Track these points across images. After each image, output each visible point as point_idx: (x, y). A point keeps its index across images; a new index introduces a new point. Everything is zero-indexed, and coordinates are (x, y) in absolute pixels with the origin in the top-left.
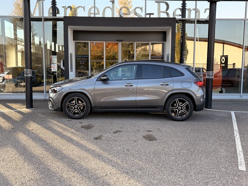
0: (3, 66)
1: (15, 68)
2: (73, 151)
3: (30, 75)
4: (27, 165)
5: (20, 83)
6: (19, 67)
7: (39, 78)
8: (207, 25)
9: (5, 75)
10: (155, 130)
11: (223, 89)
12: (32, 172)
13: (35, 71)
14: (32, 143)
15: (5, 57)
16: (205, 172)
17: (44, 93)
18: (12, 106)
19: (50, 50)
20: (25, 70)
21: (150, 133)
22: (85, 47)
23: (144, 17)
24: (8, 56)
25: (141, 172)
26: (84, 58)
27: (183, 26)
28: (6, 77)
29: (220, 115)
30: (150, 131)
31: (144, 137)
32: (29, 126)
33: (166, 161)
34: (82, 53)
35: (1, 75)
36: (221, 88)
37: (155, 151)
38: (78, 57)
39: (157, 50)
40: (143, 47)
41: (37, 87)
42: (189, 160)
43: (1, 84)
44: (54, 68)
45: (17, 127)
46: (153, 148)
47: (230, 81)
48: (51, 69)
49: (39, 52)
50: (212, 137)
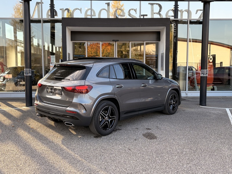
0: (4, 66)
1: (15, 68)
3: (29, 74)
4: (27, 165)
5: (19, 83)
6: (19, 67)
9: (5, 74)
10: (154, 128)
13: (34, 71)
14: (33, 141)
15: (6, 57)
18: (13, 105)
19: (47, 51)
20: (25, 69)
21: (149, 131)
22: (80, 47)
23: (139, 18)
24: (8, 57)
25: (146, 173)
27: (176, 26)
28: (7, 76)
29: (216, 112)
30: (149, 129)
31: (144, 135)
32: (29, 124)
33: (170, 161)
35: (2, 75)
36: (213, 86)
37: (157, 150)
38: (75, 57)
41: (35, 86)
42: (193, 160)
43: (2, 83)
45: (17, 125)
46: (154, 147)
47: (219, 79)
49: (37, 52)
50: (212, 135)
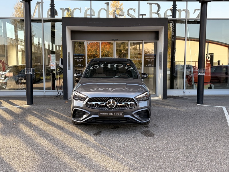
0: (5, 65)
1: (16, 66)
2: (74, 148)
3: (30, 73)
4: (29, 162)
5: (20, 81)
7: (38, 76)
8: (199, 25)
9: (7, 73)
10: (151, 126)
11: (212, 85)
12: (35, 170)
13: (35, 69)
16: (207, 170)
17: (43, 90)
18: (14, 103)
19: (48, 49)
20: (26, 68)
21: (147, 129)
22: (80, 46)
23: (138, 17)
24: (9, 55)
25: (144, 170)
26: (81, 57)
27: (174, 26)
28: (8, 75)
29: (212, 110)
30: (147, 127)
31: (142, 133)
32: (31, 122)
33: (167, 158)
34: (77, 52)
35: (3, 73)
36: (210, 84)
37: (155, 147)
38: (75, 56)
39: (147, 49)
40: (133, 47)
41: (36, 84)
42: (189, 157)
43: (3, 81)
44: (53, 67)
45: (18, 123)
46: (152, 144)
47: (217, 77)
48: (50, 68)
49: (38, 51)
50: (208, 133)
